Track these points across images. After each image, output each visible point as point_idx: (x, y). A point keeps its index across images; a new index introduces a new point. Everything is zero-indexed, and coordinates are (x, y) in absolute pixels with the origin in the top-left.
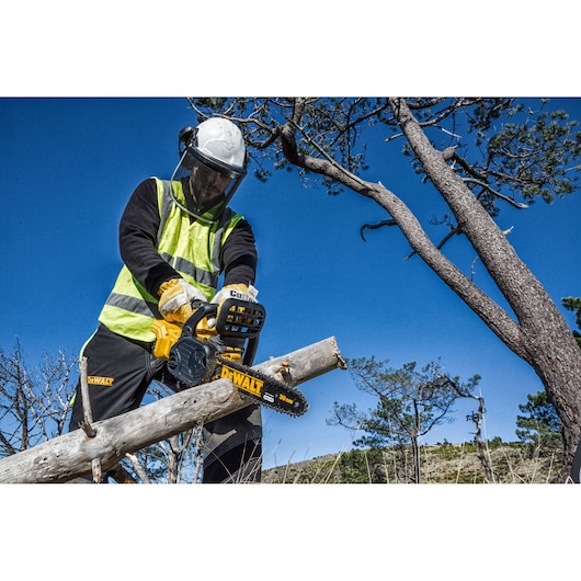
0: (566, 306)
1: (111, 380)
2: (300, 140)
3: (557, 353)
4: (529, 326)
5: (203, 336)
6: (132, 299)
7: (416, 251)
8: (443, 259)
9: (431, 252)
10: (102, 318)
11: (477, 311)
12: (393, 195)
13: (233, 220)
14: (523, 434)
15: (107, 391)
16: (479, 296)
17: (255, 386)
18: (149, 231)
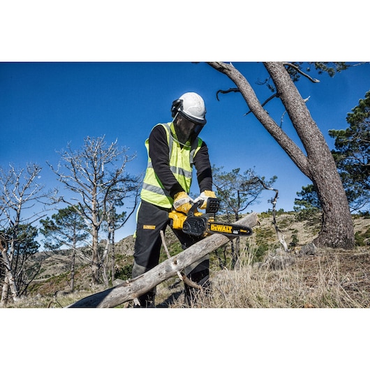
0: (330, 135)
1: (155, 227)
3: (326, 174)
4: (313, 159)
7: (251, 110)
8: (268, 117)
9: (262, 112)
11: (285, 149)
12: (239, 73)
13: (199, 144)
14: (297, 208)
16: (287, 140)
17: (229, 229)
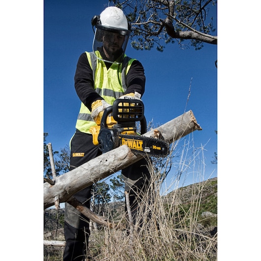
1: (83, 154)
2: (175, 24)
5: (111, 126)
6: (87, 114)
10: (77, 127)
13: (129, 62)
15: (82, 159)
17: (139, 145)
18: (88, 78)
